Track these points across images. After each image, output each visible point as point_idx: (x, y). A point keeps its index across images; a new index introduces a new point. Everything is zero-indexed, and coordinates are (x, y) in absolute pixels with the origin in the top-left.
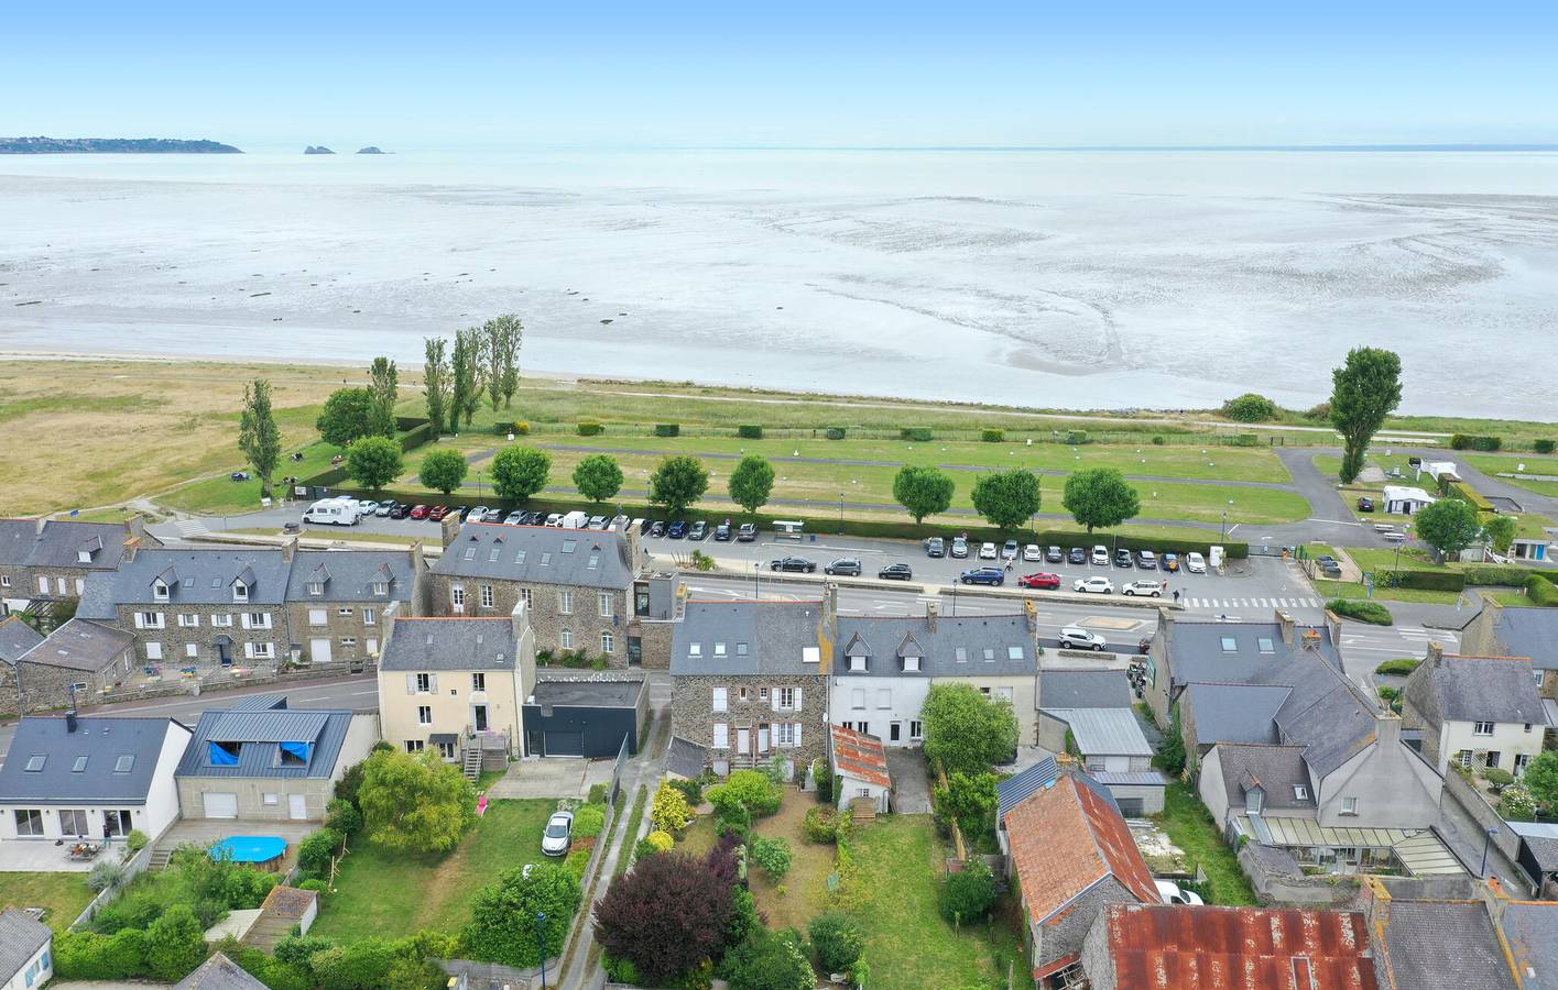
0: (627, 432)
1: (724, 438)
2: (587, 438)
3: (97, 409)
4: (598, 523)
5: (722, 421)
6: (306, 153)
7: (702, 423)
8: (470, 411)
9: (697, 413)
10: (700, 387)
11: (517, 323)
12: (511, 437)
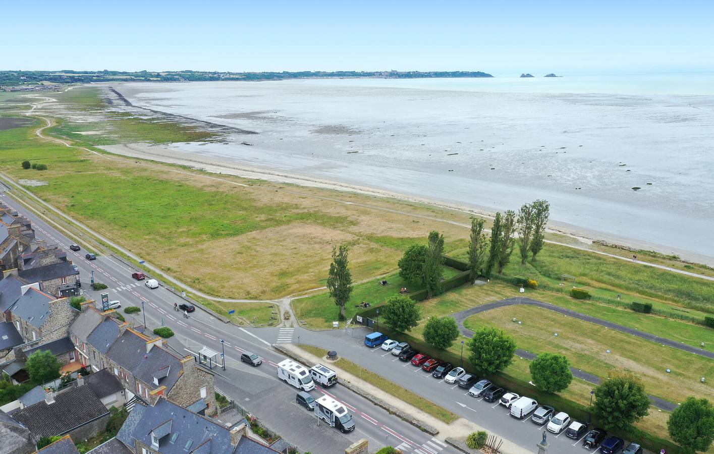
0: (609, 302)
1: (690, 323)
2: (576, 301)
3: (323, 224)
4: (540, 418)
5: (694, 303)
6: (521, 77)
7: (675, 301)
8: (502, 264)
9: (674, 291)
10: (684, 262)
11: (547, 207)
12: (522, 290)
